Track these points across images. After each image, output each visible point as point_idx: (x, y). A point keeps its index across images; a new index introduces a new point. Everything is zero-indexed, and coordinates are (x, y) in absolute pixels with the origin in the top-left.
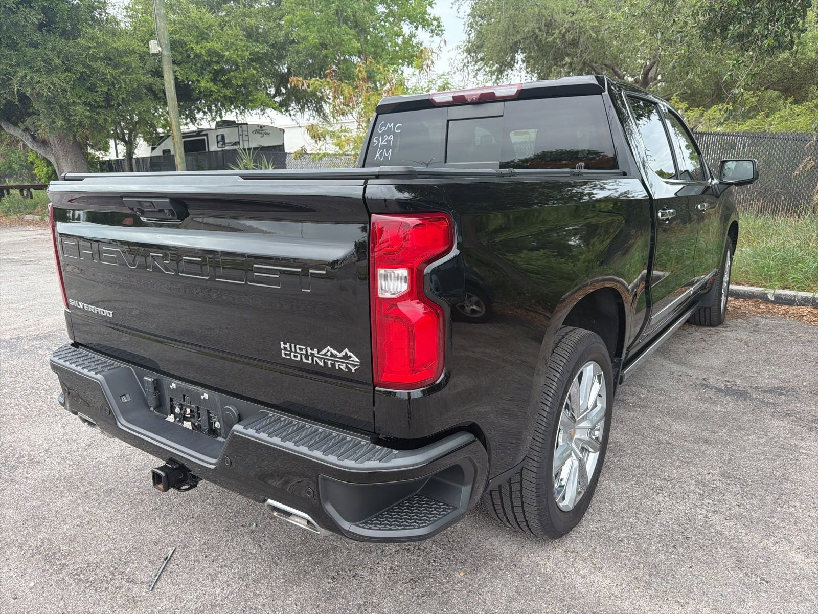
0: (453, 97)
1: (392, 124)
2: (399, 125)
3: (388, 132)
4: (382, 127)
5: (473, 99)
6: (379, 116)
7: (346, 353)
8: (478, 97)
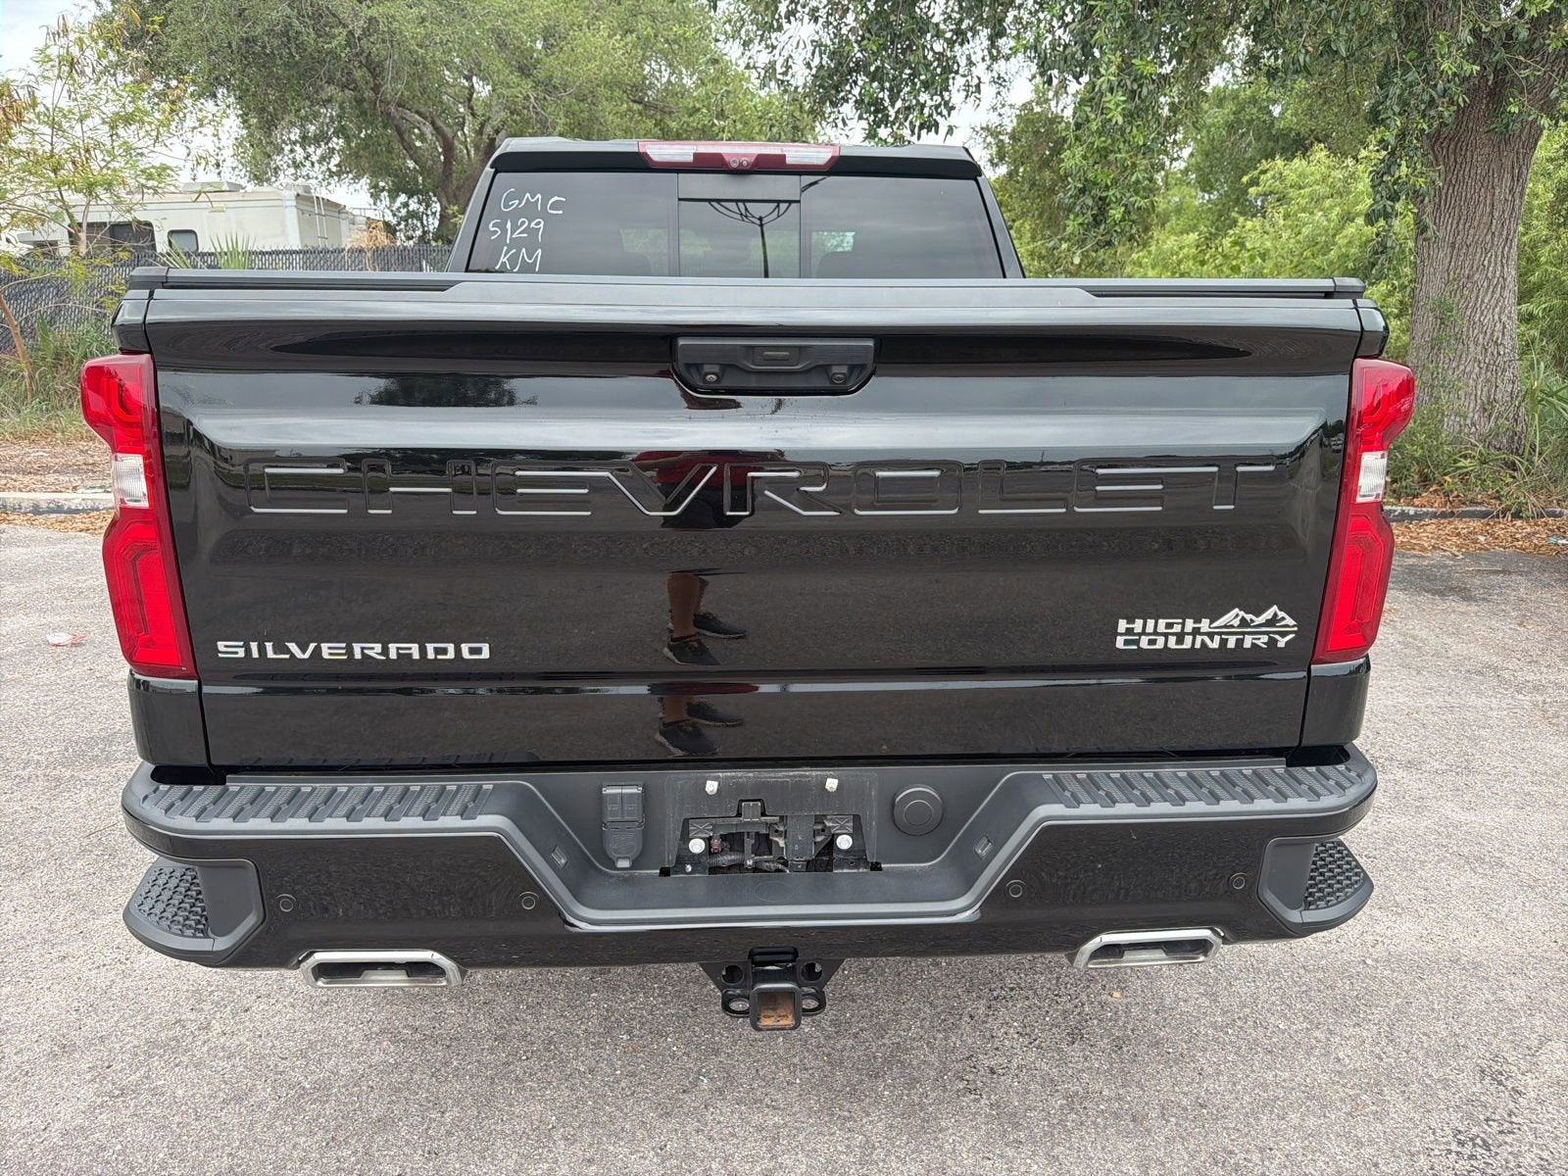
0: (695, 155)
1: (539, 196)
2: (556, 198)
3: (530, 211)
4: (510, 198)
5: (741, 164)
6: (499, 175)
7: (1275, 615)
8: (752, 159)
